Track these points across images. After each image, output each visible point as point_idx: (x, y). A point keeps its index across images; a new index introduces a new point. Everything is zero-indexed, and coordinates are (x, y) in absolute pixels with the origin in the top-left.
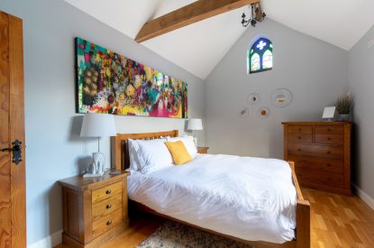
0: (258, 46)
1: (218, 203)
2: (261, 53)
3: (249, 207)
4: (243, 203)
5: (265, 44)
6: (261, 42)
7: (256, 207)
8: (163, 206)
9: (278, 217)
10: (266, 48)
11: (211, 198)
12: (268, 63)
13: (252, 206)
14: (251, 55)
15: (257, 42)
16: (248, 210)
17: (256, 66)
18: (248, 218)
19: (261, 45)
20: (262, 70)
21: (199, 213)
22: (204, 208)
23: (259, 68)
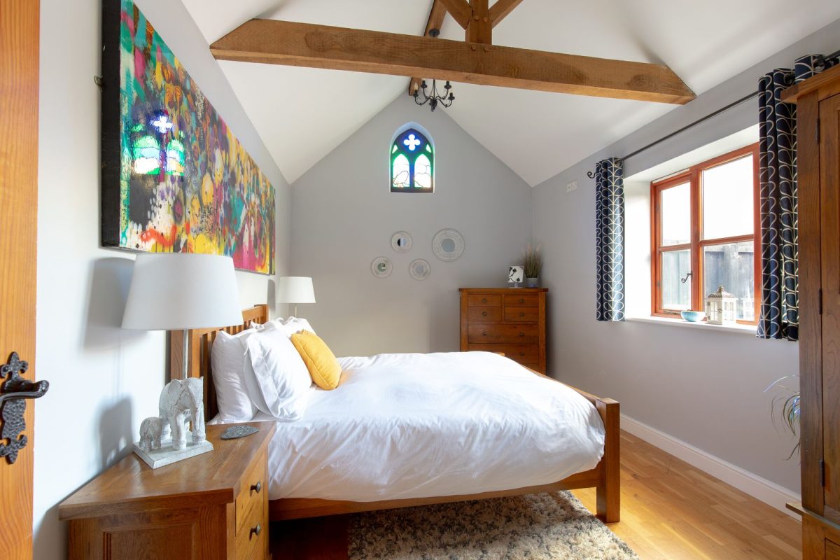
0: (406, 142)
1: (499, 437)
2: (412, 156)
3: (548, 428)
4: (538, 424)
5: (418, 142)
6: (412, 137)
7: (557, 425)
8: (384, 481)
9: (588, 432)
10: (420, 150)
11: (485, 433)
12: (424, 179)
13: (551, 425)
14: (393, 156)
15: (405, 135)
16: (549, 433)
17: (402, 180)
18: (553, 445)
19: (412, 142)
20: (412, 189)
21: (473, 465)
22: (479, 454)
23: (407, 184)
